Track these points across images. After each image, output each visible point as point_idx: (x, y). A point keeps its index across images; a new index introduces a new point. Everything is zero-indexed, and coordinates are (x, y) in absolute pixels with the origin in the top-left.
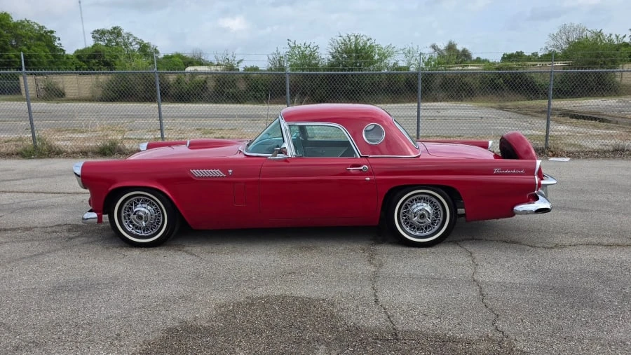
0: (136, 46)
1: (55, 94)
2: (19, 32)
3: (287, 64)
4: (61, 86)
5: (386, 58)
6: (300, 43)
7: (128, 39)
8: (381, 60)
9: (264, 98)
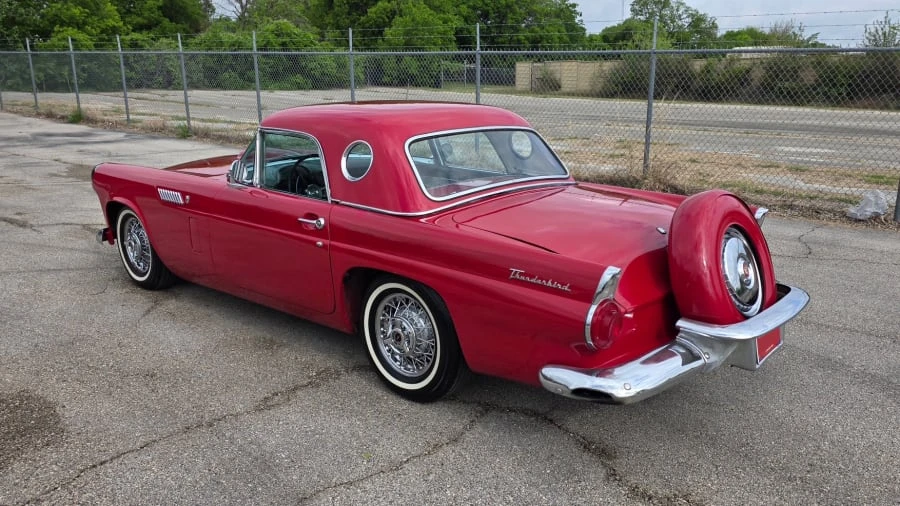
0: (687, 20)
1: (549, 86)
4: (558, 76)
7: (678, 10)
9: (843, 99)
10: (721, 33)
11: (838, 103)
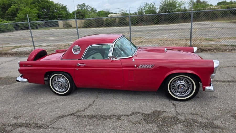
0: (90, 9)
1: (69, 26)
2: (57, 7)
3: (144, 11)
4: (70, 23)
5: (181, 6)
6: (148, 3)
7: (87, 7)
8: (179, 7)
9: (136, 24)
10: (97, 11)
11: (135, 25)
